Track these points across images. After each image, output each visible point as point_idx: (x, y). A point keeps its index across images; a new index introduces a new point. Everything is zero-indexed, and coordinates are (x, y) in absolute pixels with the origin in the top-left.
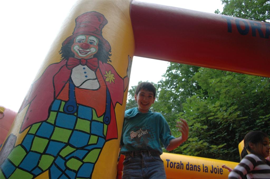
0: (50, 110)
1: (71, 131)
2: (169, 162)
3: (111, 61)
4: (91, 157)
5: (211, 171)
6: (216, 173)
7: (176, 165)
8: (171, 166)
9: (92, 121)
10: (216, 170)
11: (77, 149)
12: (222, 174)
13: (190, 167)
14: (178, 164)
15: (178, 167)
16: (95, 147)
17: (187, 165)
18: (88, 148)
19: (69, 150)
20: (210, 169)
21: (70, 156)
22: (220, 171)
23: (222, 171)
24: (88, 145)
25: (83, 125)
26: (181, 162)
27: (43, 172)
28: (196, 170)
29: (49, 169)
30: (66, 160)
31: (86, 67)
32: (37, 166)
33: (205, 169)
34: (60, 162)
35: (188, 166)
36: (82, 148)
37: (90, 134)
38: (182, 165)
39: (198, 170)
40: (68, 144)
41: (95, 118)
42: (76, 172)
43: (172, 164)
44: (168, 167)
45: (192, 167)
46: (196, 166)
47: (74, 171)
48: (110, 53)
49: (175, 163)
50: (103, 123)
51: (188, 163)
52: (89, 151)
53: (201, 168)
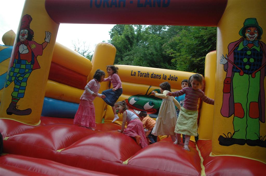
0: (14, 63)
1: (19, 69)
2: (140, 73)
3: (34, 39)
4: (26, 76)
5: (168, 78)
6: (172, 80)
7: (144, 75)
8: (141, 75)
9: (26, 64)
10: (172, 78)
11: (21, 74)
12: (177, 80)
13: (154, 76)
14: (146, 74)
15: (145, 76)
16: (27, 73)
17: (152, 74)
18: (25, 73)
19: (19, 75)
21: (20, 76)
22: (176, 79)
23: (177, 79)
24: (25, 72)
25: (23, 66)
26: (148, 73)
27: (13, 81)
28: (158, 78)
29: (14, 80)
30: (18, 77)
31: (23, 45)
32: (11, 80)
33: (164, 77)
34: (17, 78)
35: (152, 75)
36: (23, 74)
37: (26, 69)
38: (148, 75)
39: (159, 78)
40: (19, 73)
41: (27, 63)
42: (21, 81)
43: (141, 74)
44: (138, 76)
45: (155, 76)
46: (158, 75)
47: (21, 80)
48: (33, 35)
49: (143, 74)
50: (31, 64)
51: (153, 73)
52: (26, 74)
53: (162, 77)
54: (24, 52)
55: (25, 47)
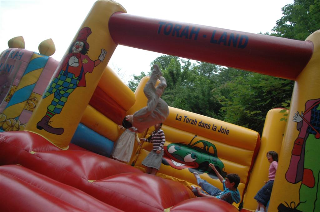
0: (59, 74)
1: (63, 82)
2: (186, 118)
3: (87, 54)
4: (69, 91)
5: (219, 130)
6: (222, 133)
7: (191, 121)
8: (187, 121)
9: (72, 79)
10: (223, 130)
11: (64, 88)
12: (228, 134)
13: (202, 124)
14: (193, 121)
15: (192, 123)
16: (71, 88)
17: (200, 122)
18: (69, 88)
19: (62, 87)
20: (218, 128)
21: (62, 90)
22: (227, 132)
23: (229, 132)
24: (69, 87)
25: (69, 80)
26: (196, 119)
27: (53, 93)
28: (206, 128)
29: (55, 92)
30: (60, 90)
31: (75, 57)
32: (52, 91)
33: (214, 128)
34: (58, 91)
35: (200, 124)
36: (66, 88)
37: (70, 83)
38: (196, 122)
39: (208, 128)
40: (61, 86)
41: (74, 77)
42: (62, 95)
43: (188, 120)
44: (184, 121)
45: (204, 125)
46: (207, 124)
47: (62, 94)
48: (88, 50)
49: (190, 120)
50: (77, 80)
51: (202, 121)
52: (69, 89)
53: (211, 127)
54: (73, 65)
55: (77, 60)
